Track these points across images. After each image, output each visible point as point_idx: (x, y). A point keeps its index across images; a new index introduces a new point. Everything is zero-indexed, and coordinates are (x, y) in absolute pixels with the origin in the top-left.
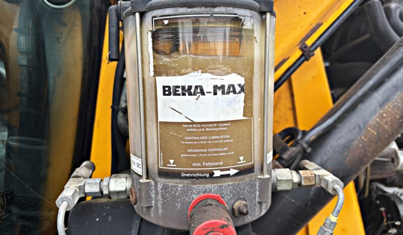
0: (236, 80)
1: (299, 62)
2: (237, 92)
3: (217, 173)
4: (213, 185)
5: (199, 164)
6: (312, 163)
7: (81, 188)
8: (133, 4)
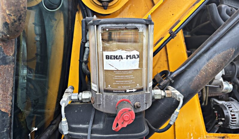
0: (136, 53)
1: (169, 39)
2: (136, 58)
3: (128, 91)
4: (126, 96)
5: (120, 87)
6: (172, 87)
7: (70, 97)
8: (94, 22)
